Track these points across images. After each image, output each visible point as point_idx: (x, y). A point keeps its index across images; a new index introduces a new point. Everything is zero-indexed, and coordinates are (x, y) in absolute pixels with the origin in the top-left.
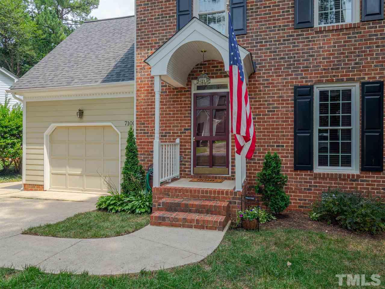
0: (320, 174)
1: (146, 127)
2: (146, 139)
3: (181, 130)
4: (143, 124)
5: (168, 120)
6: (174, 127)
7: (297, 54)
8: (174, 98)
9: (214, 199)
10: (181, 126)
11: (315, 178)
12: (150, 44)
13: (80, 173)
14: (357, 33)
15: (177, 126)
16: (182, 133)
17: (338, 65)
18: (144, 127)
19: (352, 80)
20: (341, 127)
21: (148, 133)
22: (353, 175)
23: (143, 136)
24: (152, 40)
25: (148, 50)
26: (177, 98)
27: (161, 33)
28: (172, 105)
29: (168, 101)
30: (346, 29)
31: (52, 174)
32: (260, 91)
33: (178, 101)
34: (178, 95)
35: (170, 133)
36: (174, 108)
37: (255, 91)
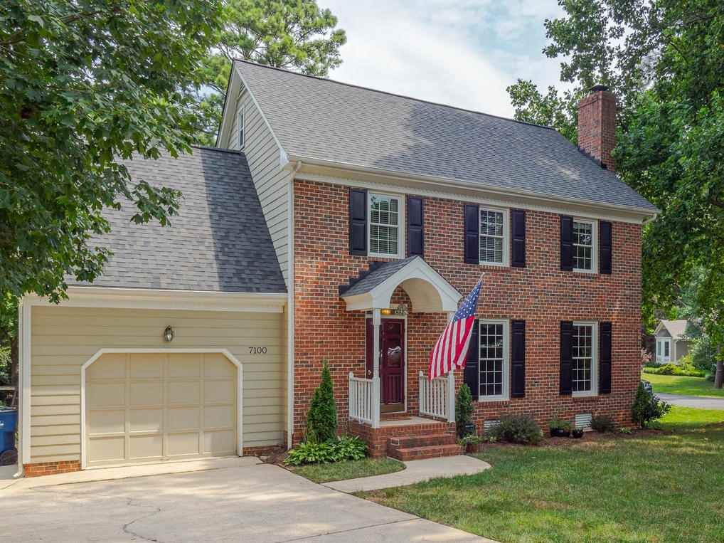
0: (483, 403)
1: (310, 358)
2: (309, 374)
3: (354, 362)
4: (306, 354)
5: (338, 350)
6: (345, 358)
7: (466, 287)
8: (345, 323)
9: (433, 432)
10: (354, 358)
11: (480, 407)
12: (315, 251)
13: (156, 431)
14: (509, 276)
15: (350, 358)
16: (356, 365)
17: (496, 302)
18: (307, 358)
19: (504, 317)
20: (495, 359)
21: (312, 366)
22: (506, 402)
23: (304, 370)
24: (317, 247)
25: (312, 258)
26: (349, 323)
27: (329, 240)
28: (343, 331)
29: (338, 327)
30: (502, 271)
31: (91, 439)
32: (435, 321)
33: (351, 327)
34: (350, 319)
35: (340, 366)
36: (346, 335)
37: (431, 321)
